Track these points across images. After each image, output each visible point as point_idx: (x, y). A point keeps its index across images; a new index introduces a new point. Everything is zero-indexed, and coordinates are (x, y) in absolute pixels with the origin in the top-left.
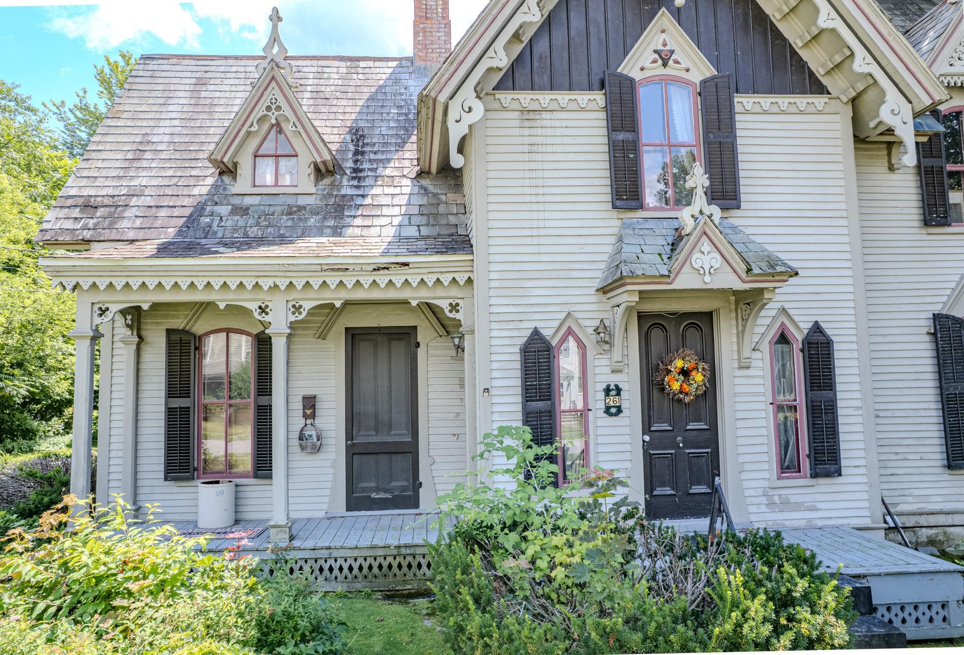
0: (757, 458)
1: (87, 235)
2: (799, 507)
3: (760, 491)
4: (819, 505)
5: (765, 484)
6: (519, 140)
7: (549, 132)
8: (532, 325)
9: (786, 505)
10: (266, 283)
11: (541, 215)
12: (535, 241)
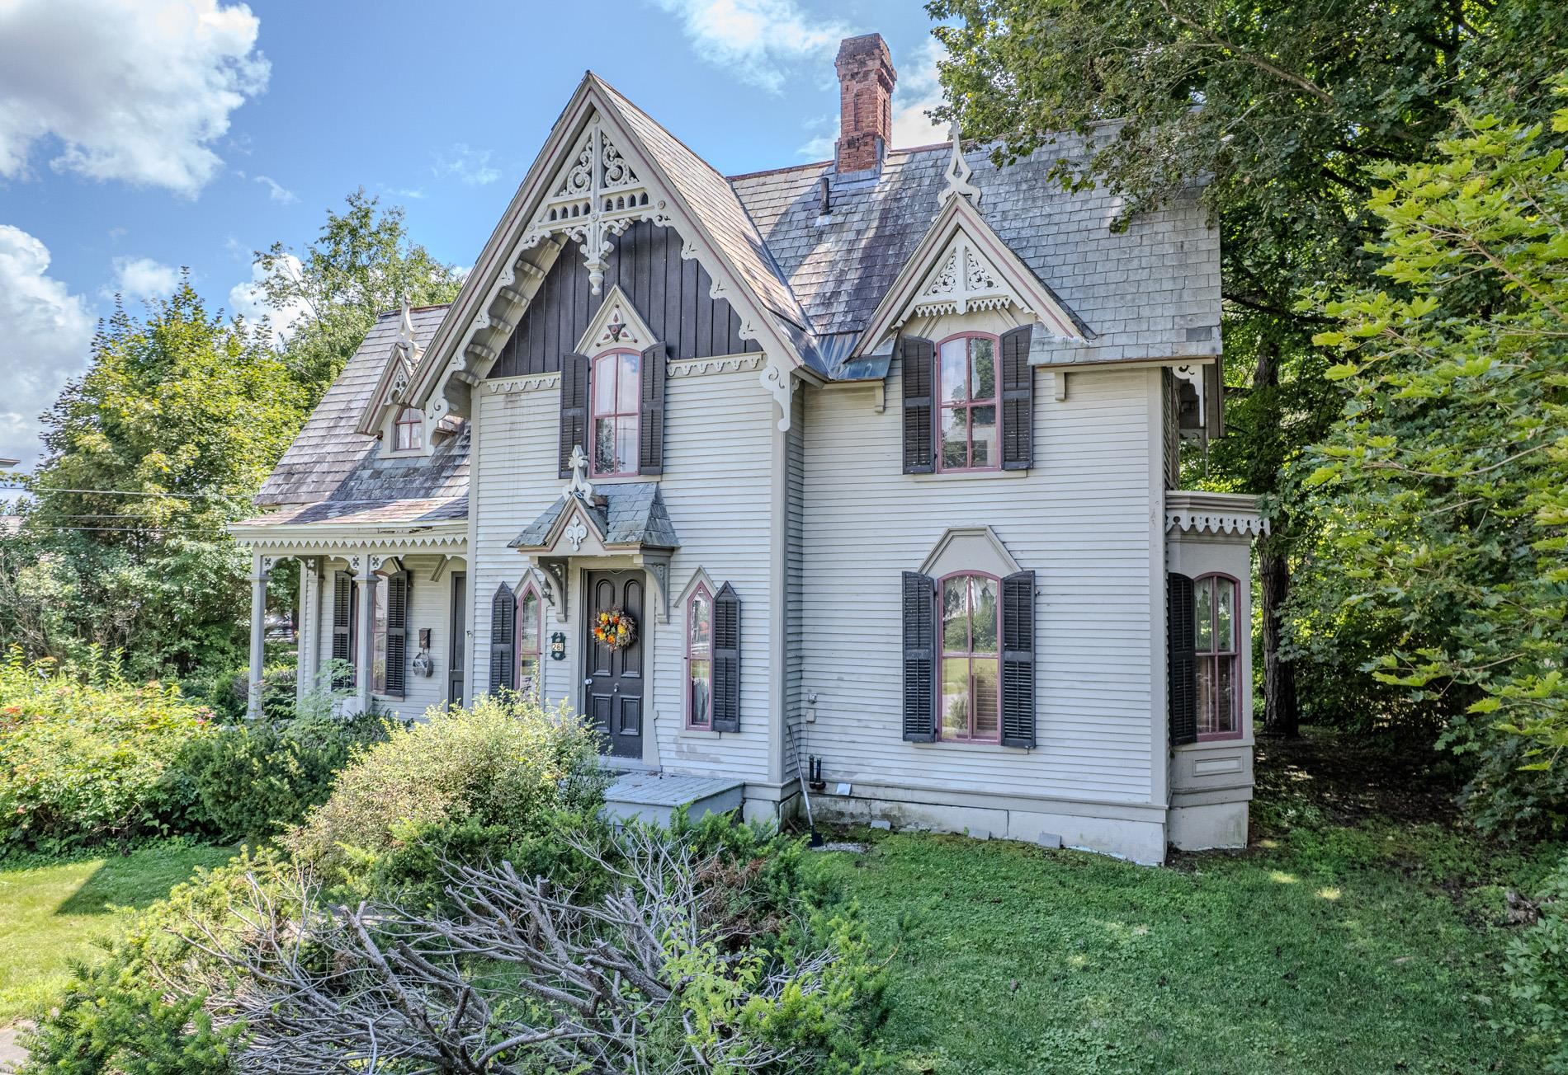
0: (671, 708)
1: (280, 498)
2: (704, 757)
3: (671, 739)
4: (723, 759)
5: (675, 732)
6: (503, 420)
7: (525, 411)
8: (501, 580)
9: (692, 754)
10: (349, 543)
11: (515, 485)
12: (510, 507)
